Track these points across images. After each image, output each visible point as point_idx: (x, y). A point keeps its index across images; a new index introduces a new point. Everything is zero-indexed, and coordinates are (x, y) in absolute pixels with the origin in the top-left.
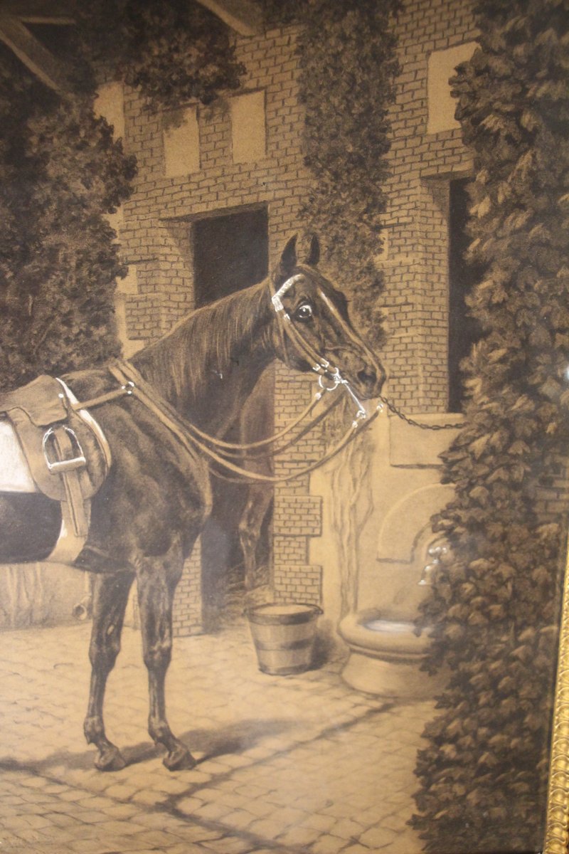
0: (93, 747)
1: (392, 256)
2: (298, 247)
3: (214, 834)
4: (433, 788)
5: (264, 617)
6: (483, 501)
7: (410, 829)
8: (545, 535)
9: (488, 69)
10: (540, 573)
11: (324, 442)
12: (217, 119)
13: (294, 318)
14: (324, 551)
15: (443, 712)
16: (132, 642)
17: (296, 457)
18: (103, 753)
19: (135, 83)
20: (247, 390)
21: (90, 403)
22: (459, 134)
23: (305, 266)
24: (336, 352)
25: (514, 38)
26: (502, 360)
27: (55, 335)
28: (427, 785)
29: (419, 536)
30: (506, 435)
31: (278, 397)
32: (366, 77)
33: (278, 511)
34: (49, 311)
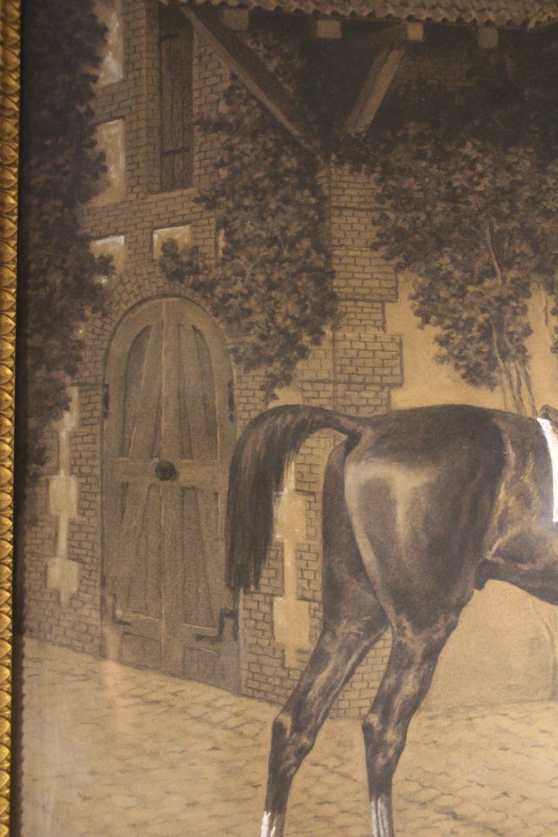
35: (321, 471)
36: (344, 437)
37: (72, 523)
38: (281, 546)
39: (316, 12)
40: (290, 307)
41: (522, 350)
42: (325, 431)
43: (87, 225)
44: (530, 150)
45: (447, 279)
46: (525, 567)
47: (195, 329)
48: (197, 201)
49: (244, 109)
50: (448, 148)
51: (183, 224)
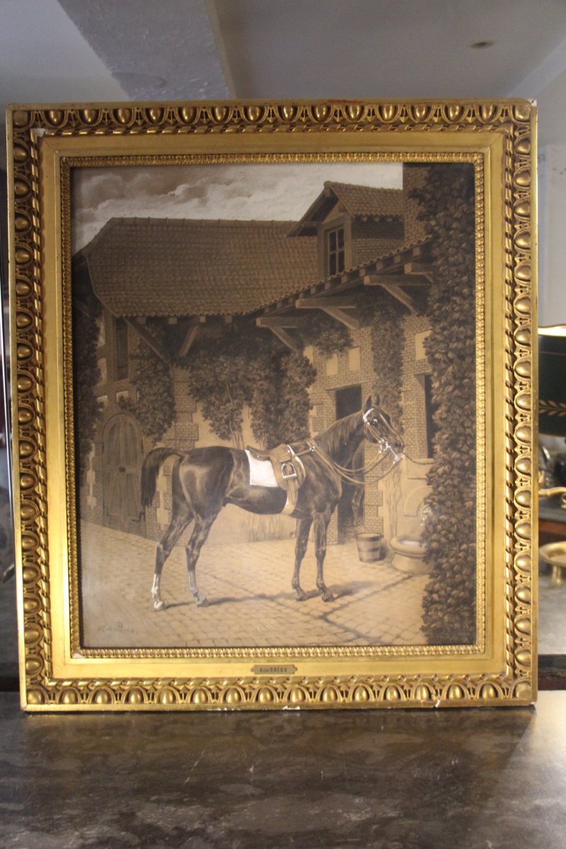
0: (295, 591)
1: (405, 402)
2: (372, 399)
3: (341, 630)
4: (430, 613)
5: (361, 538)
6: (443, 492)
7: (421, 632)
8: (468, 506)
9: (435, 339)
10: (467, 521)
11: (383, 469)
12: (344, 357)
13: (372, 423)
14: (384, 511)
15: (432, 580)
16: (311, 547)
17: (373, 475)
18: (299, 593)
19: (317, 345)
20: (355, 450)
21: (299, 454)
22: (427, 360)
23: (375, 406)
24: (386, 436)
25: (444, 329)
26: (447, 439)
27: (287, 429)
28: (427, 612)
29: (419, 506)
30: (450, 467)
31: (366, 452)
32: (394, 342)
33: (366, 495)
34: (286, 421)
35: (171, 469)
36: (179, 458)
37: (94, 485)
38: (158, 493)
39: (169, 315)
40: (161, 416)
41: (240, 427)
42: (174, 455)
43: (95, 392)
44: (243, 358)
45: (213, 404)
46: (240, 499)
47: (130, 424)
48: (130, 382)
49: (145, 351)
50: (214, 359)
51: (126, 390)
